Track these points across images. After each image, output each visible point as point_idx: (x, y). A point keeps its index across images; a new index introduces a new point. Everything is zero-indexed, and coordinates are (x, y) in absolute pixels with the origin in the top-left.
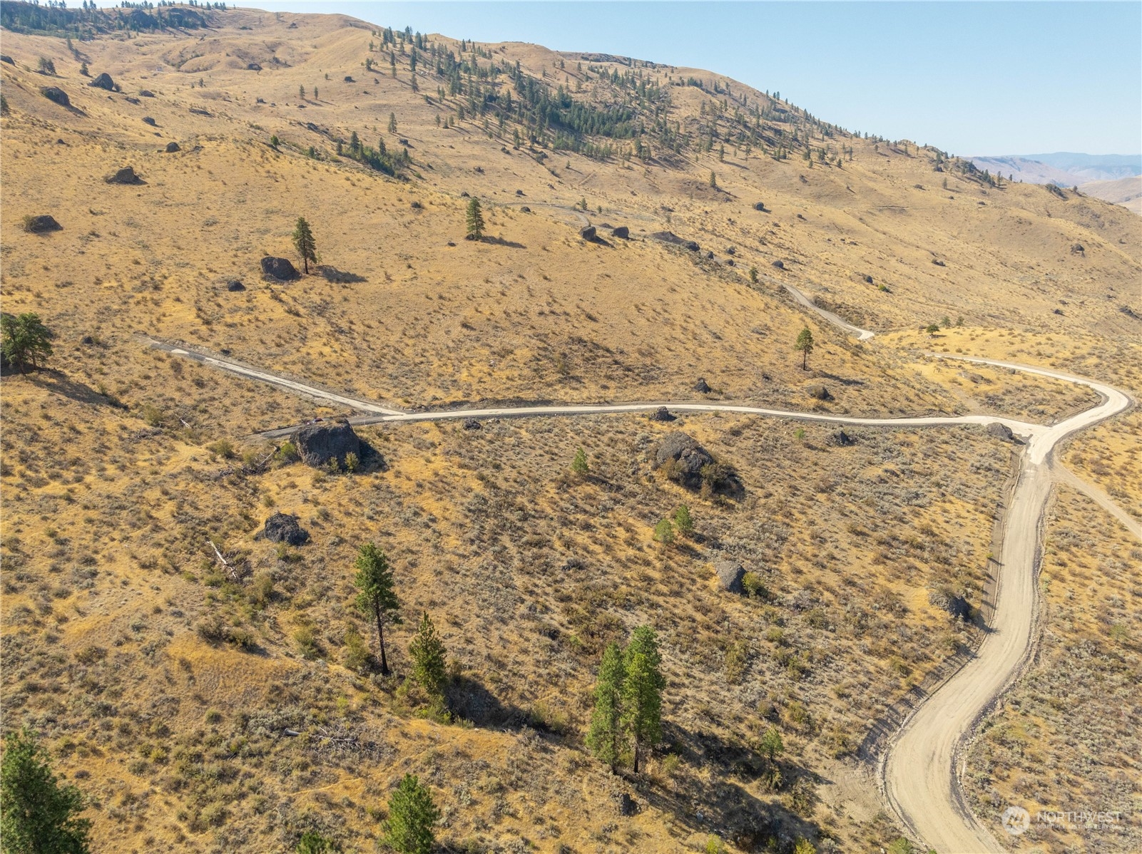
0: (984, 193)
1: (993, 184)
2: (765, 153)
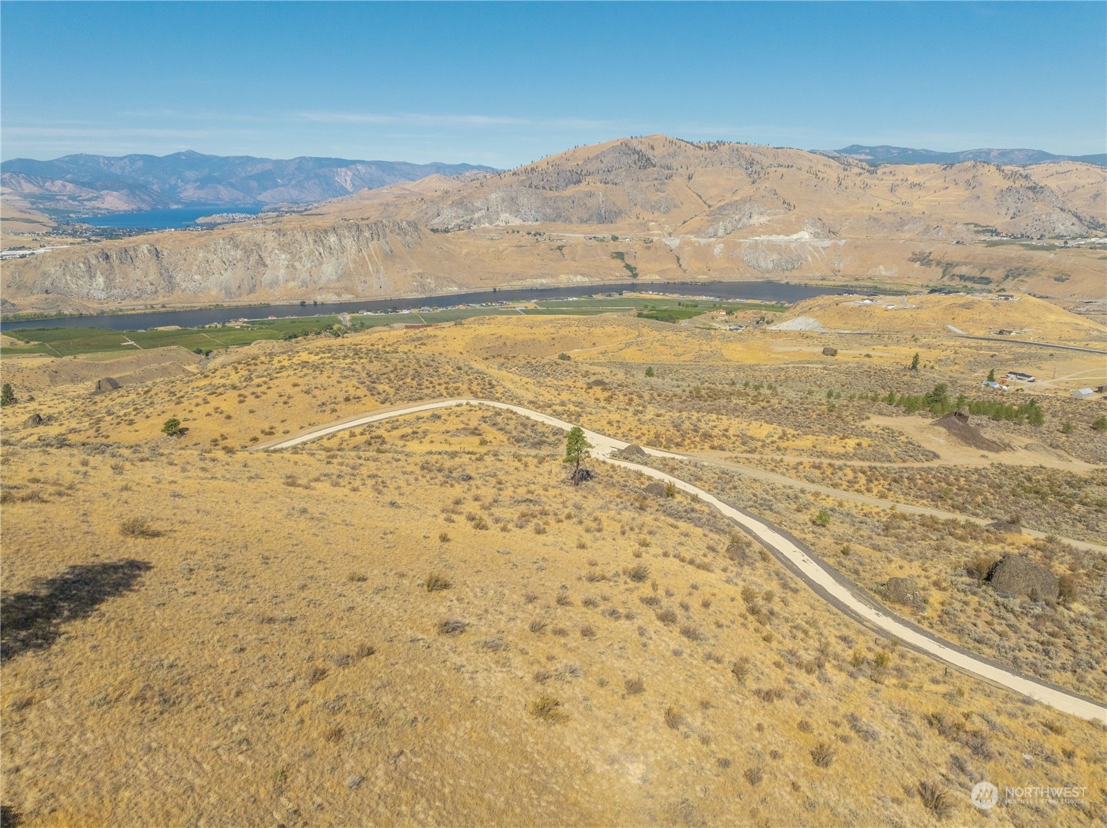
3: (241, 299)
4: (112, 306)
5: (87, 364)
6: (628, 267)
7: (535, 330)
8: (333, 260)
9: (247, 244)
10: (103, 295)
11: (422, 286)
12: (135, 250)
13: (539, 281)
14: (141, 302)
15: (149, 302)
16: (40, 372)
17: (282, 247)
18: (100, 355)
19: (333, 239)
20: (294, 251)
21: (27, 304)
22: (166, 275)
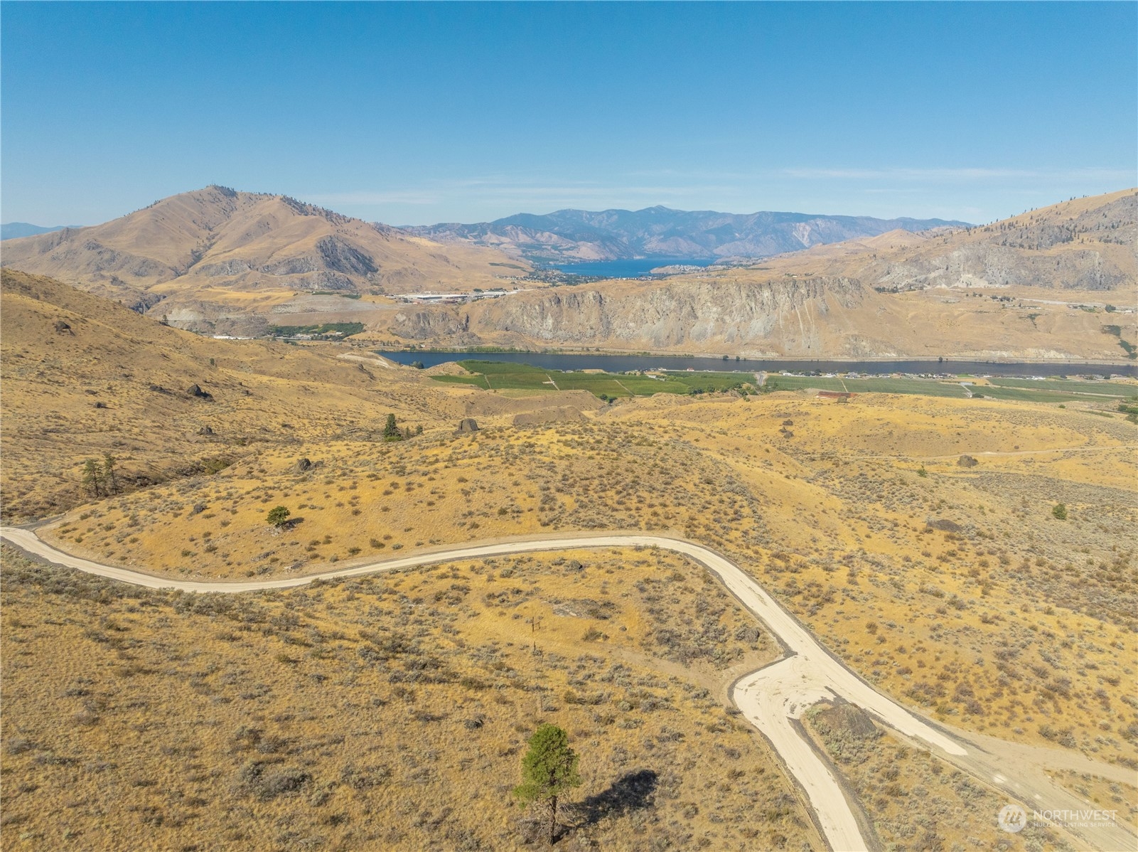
3: (668, 348)
4: (555, 346)
5: (502, 399)
6: (1124, 345)
7: (938, 420)
8: (764, 316)
9: (682, 295)
10: (549, 336)
11: (855, 349)
12: (583, 296)
13: (999, 353)
14: (580, 344)
15: (586, 345)
16: (460, 402)
17: (715, 300)
18: (516, 391)
19: (766, 294)
20: (726, 305)
21: (490, 339)
22: (605, 320)
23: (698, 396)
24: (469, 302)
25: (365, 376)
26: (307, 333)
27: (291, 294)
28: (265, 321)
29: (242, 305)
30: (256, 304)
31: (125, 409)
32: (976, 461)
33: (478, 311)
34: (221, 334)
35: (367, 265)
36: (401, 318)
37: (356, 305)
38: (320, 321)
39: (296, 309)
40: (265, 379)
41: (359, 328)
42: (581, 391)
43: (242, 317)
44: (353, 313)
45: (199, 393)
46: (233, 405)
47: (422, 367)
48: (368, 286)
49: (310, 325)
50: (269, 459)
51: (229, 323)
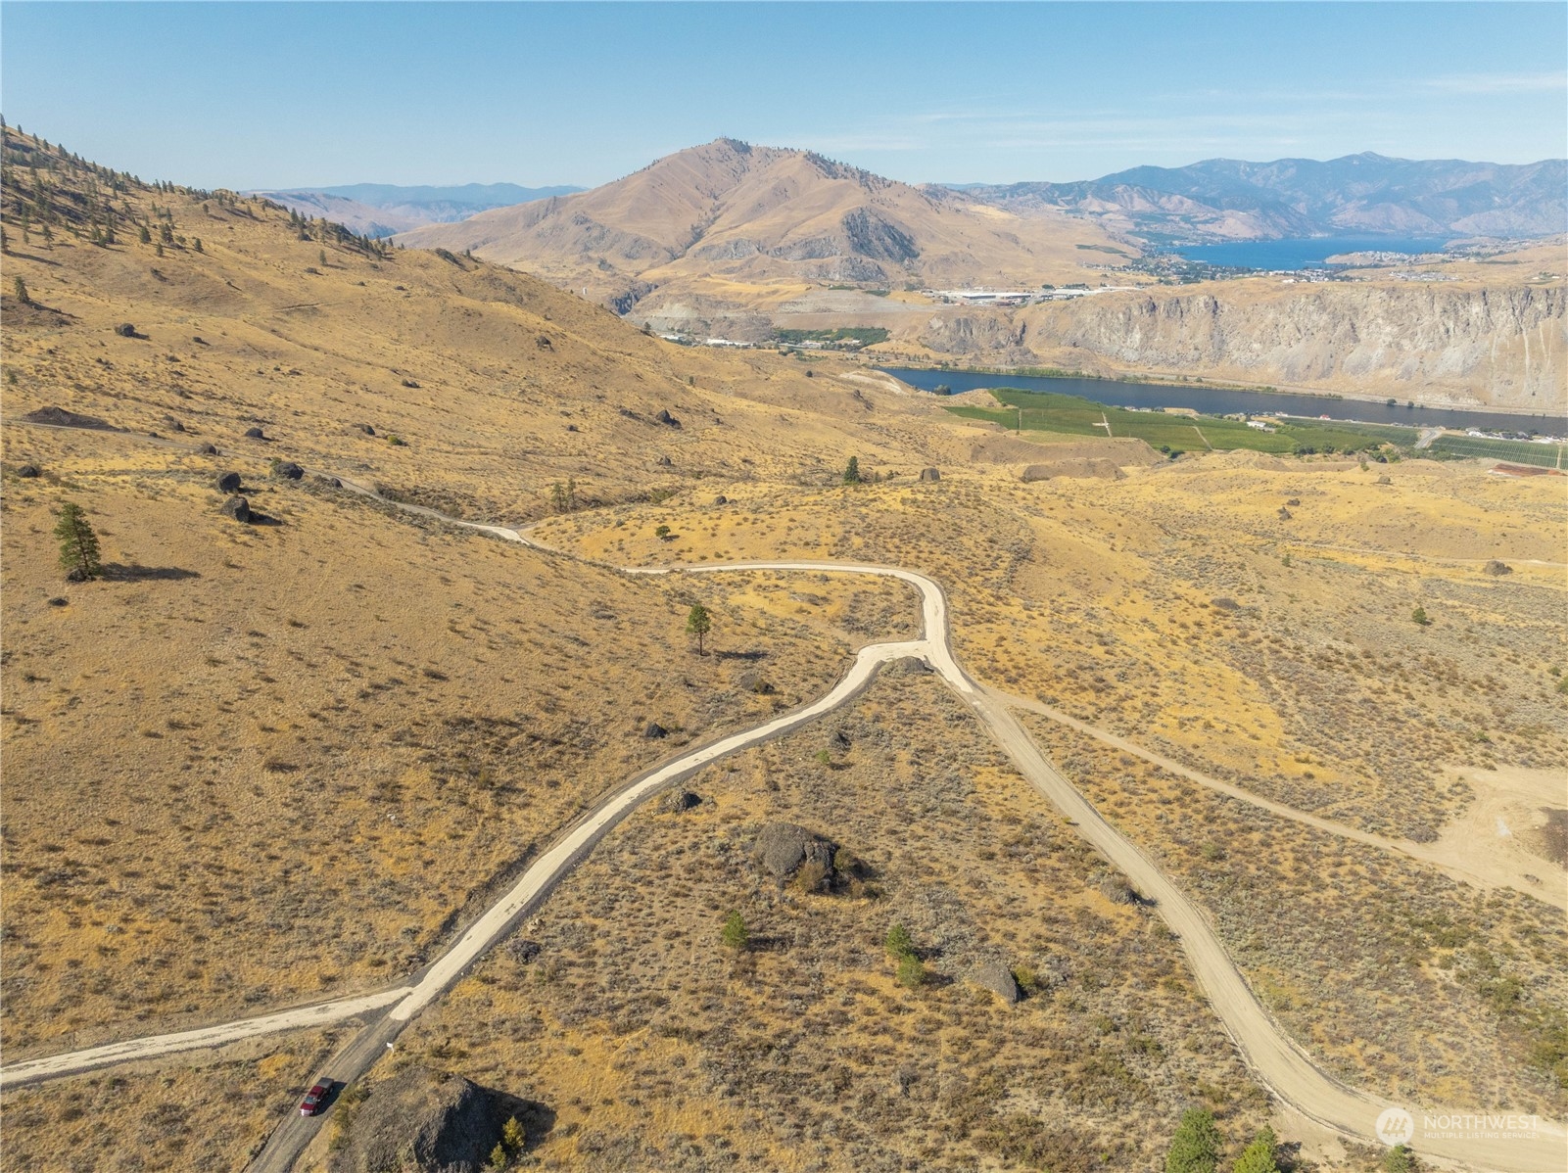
0: (375, 267)
1: (379, 254)
2: (77, 235)
3: (1304, 383)
4: (1138, 371)
5: (1021, 443)
8: (1467, 343)
9: (1339, 307)
10: (1133, 356)
12: (1189, 301)
14: (1176, 371)
15: (1184, 372)
16: (966, 444)
17: (1390, 315)
18: (1044, 434)
19: (1476, 309)
20: (1407, 323)
21: (1049, 357)
22: (1217, 338)
23: (1306, 457)
24: (1031, 302)
25: (860, 405)
26: (817, 339)
27: (803, 287)
28: (768, 322)
29: (744, 301)
30: (760, 300)
31: (594, 434)
32: (1509, 569)
33: (1038, 318)
34: (717, 337)
35: (904, 247)
36: (937, 324)
37: (882, 304)
38: (833, 324)
39: (806, 308)
40: (743, 404)
41: (881, 335)
42: (1132, 440)
43: (743, 316)
44: (876, 316)
45: (668, 420)
46: (699, 434)
47: (948, 392)
48: (903, 277)
49: (821, 329)
50: (700, 494)
51: (727, 323)
